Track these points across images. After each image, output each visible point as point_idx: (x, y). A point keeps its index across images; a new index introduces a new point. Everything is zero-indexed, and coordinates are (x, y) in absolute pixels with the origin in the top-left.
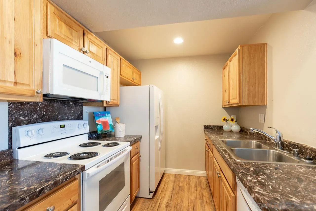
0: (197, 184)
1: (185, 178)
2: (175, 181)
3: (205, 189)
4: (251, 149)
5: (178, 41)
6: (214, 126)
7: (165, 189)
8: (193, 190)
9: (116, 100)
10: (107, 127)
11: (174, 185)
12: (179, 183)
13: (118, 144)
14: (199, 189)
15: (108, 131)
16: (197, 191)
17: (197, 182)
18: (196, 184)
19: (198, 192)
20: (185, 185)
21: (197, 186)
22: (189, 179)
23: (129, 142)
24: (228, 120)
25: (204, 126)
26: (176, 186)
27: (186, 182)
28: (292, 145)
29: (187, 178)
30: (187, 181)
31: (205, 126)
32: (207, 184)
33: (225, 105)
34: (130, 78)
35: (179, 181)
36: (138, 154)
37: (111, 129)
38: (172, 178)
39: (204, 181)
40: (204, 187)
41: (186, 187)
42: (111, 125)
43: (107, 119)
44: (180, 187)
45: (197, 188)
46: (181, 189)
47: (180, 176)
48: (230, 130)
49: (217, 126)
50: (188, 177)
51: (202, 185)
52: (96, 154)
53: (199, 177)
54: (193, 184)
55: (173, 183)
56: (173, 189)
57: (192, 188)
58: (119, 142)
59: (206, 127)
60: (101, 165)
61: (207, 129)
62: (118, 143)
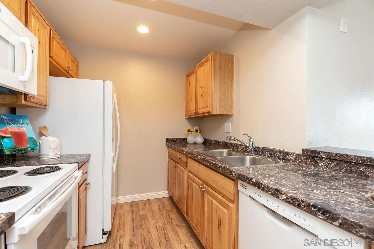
0: (161, 207)
1: (145, 204)
2: (132, 211)
3: (171, 210)
4: (224, 157)
5: (143, 30)
6: (177, 139)
7: (122, 225)
8: (158, 216)
9: (43, 96)
10: (24, 142)
11: (132, 217)
12: (139, 212)
13: (60, 169)
14: (164, 212)
15: (27, 149)
16: (163, 215)
17: (159, 205)
18: (159, 208)
19: (165, 216)
20: (147, 212)
21: (161, 210)
22: (149, 204)
23: (77, 164)
24: (193, 131)
25: (166, 138)
26: (136, 217)
27: (147, 208)
28: (261, 150)
29: (147, 204)
30: (148, 206)
31: (168, 138)
32: (172, 205)
33: (188, 116)
34: (64, 66)
35: (138, 209)
36: (86, 182)
37: (34, 146)
38: (128, 208)
39: (167, 203)
40: (169, 208)
41: (149, 214)
42: (32, 138)
43: (23, 128)
44: (141, 216)
45: (162, 212)
46: (143, 218)
47: (137, 202)
48: (193, 143)
49: (180, 138)
50: (147, 202)
51: (166, 207)
52: (24, 189)
53: (160, 199)
54: (156, 209)
55: (131, 214)
56: (134, 221)
57: (156, 214)
58: (60, 166)
59: (168, 141)
60: (41, 207)
61: (169, 142)
62: (58, 167)
